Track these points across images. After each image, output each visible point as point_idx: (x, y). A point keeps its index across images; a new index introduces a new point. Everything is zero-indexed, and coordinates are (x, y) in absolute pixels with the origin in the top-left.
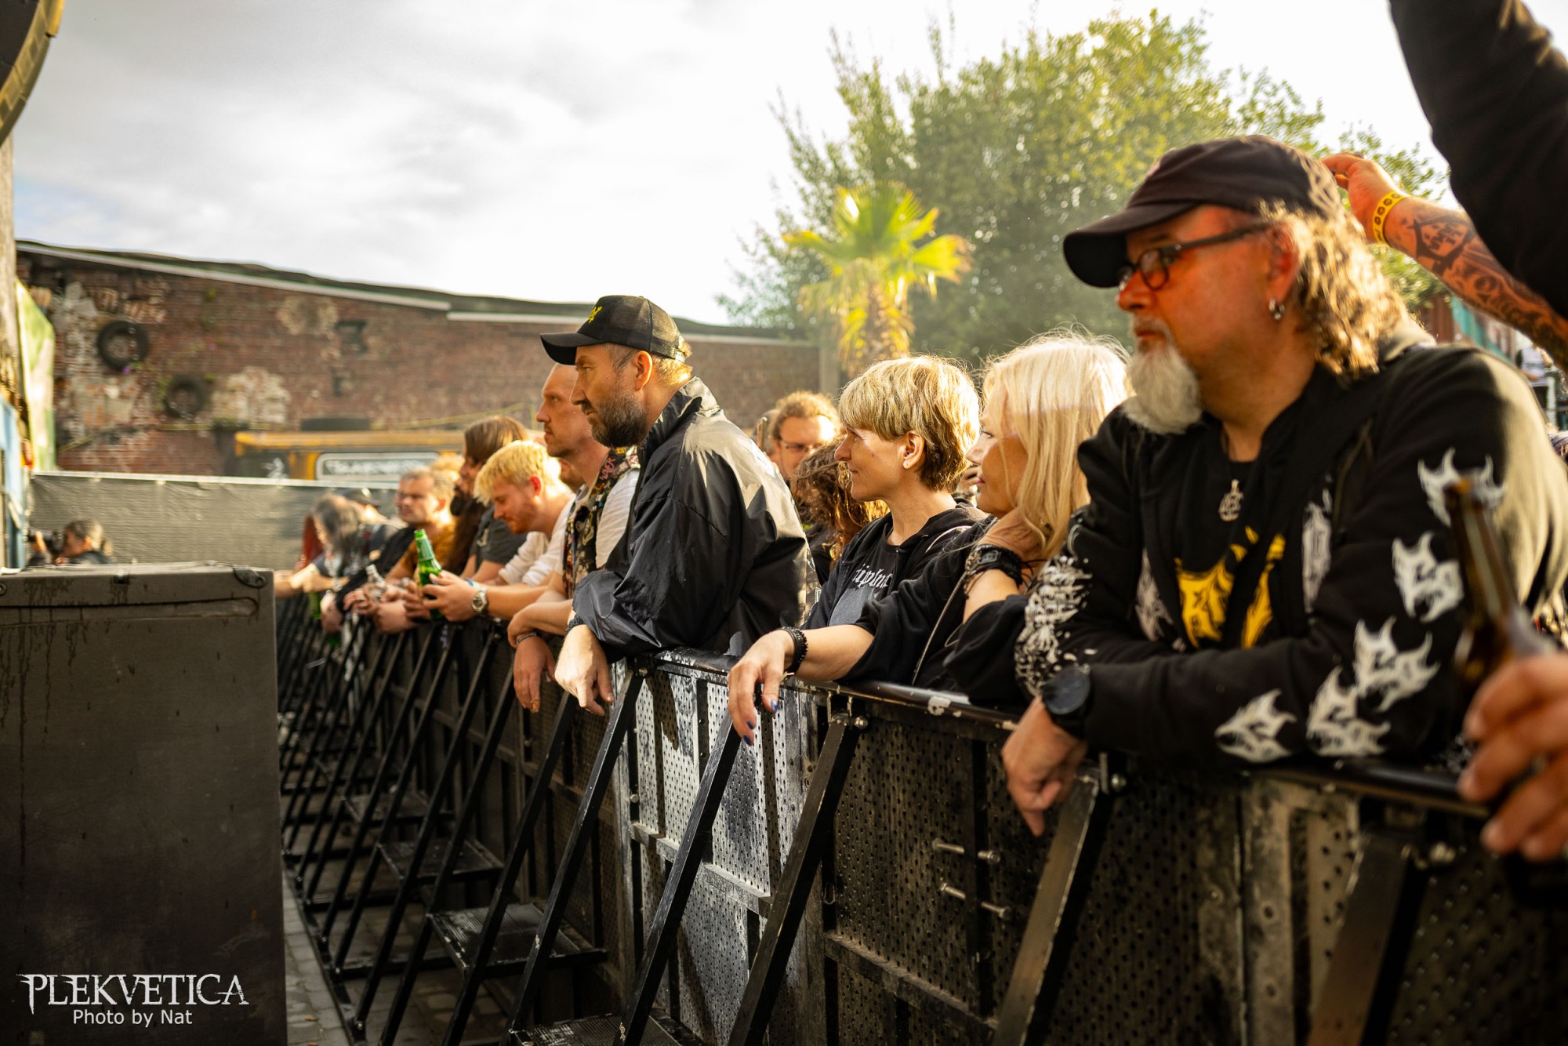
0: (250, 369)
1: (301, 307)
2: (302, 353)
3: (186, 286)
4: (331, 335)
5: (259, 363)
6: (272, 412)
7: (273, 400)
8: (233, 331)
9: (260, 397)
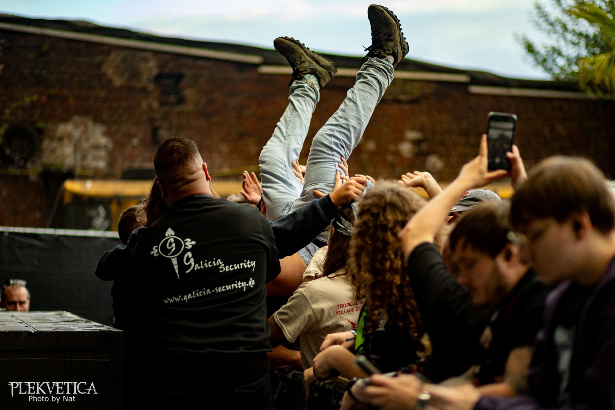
0: (77, 119)
2: (124, 104)
4: (151, 87)
5: (85, 113)
6: (95, 158)
7: (97, 147)
8: (62, 84)
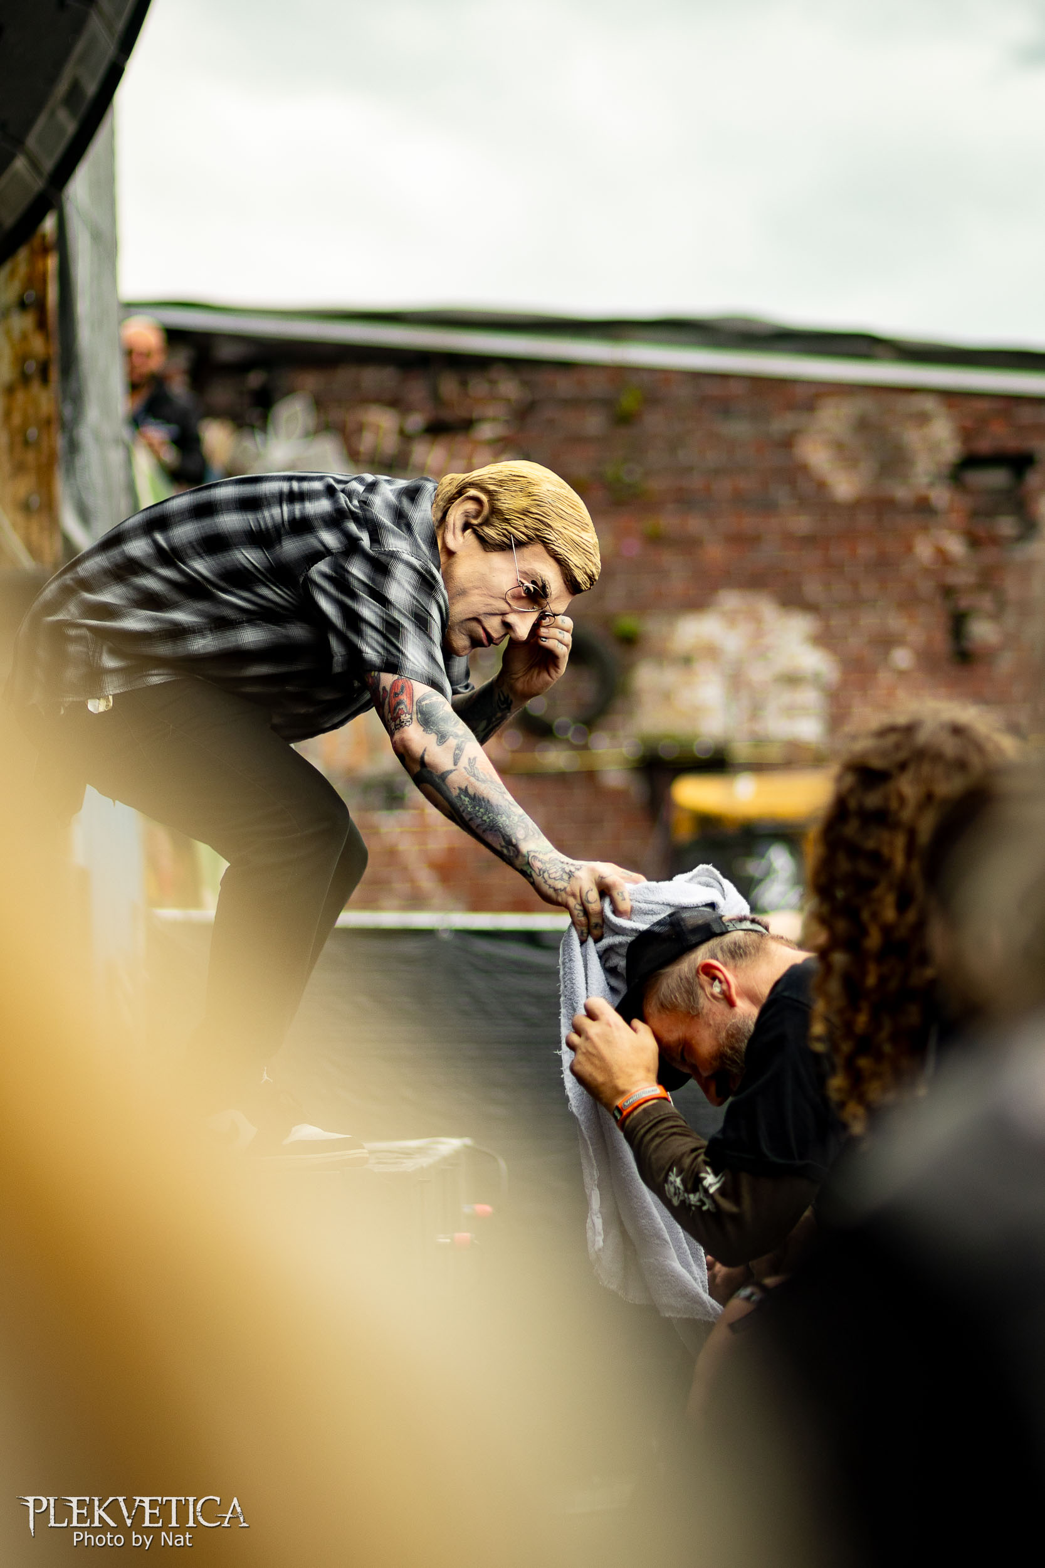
0: (731, 600)
1: (863, 425)
2: (865, 551)
3: (564, 385)
4: (941, 496)
5: (753, 582)
6: (791, 711)
7: (792, 680)
8: (684, 500)
9: (759, 674)
